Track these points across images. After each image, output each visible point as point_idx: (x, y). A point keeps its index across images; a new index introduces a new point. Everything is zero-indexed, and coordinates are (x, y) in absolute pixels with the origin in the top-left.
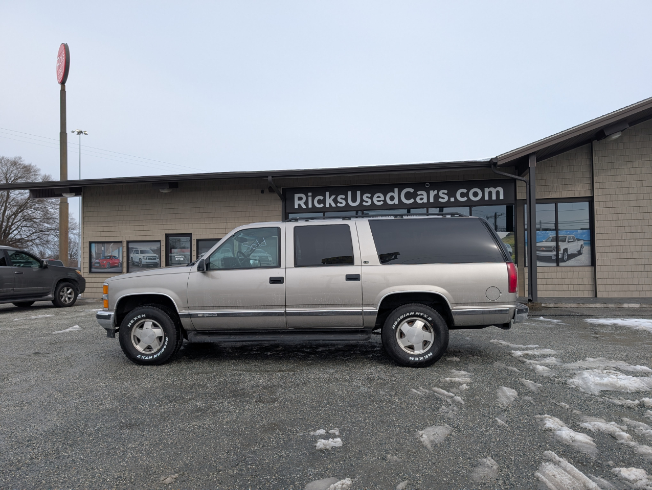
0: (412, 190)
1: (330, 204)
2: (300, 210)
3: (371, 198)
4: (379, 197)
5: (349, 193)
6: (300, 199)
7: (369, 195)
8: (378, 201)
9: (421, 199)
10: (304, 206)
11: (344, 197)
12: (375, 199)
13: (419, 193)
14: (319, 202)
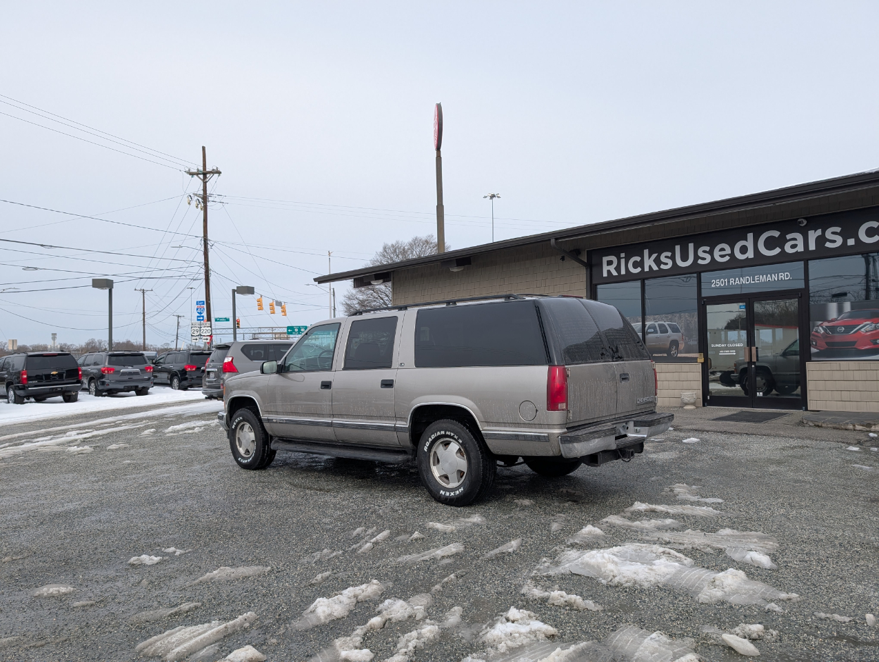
0: (776, 234)
1: (650, 267)
2: (611, 280)
3: (711, 253)
4: (722, 249)
5: (678, 248)
6: (610, 263)
7: (707, 249)
8: (722, 256)
9: (794, 246)
10: (615, 273)
11: (669, 254)
12: (717, 254)
13: (789, 237)
14: (635, 265)
